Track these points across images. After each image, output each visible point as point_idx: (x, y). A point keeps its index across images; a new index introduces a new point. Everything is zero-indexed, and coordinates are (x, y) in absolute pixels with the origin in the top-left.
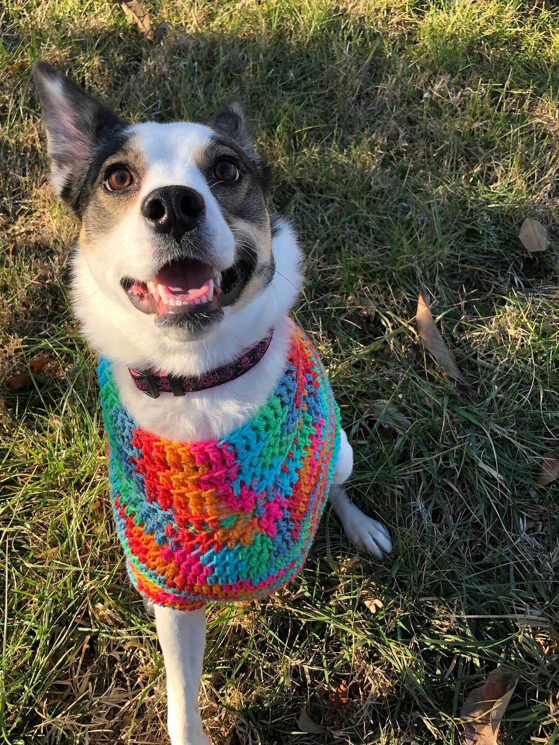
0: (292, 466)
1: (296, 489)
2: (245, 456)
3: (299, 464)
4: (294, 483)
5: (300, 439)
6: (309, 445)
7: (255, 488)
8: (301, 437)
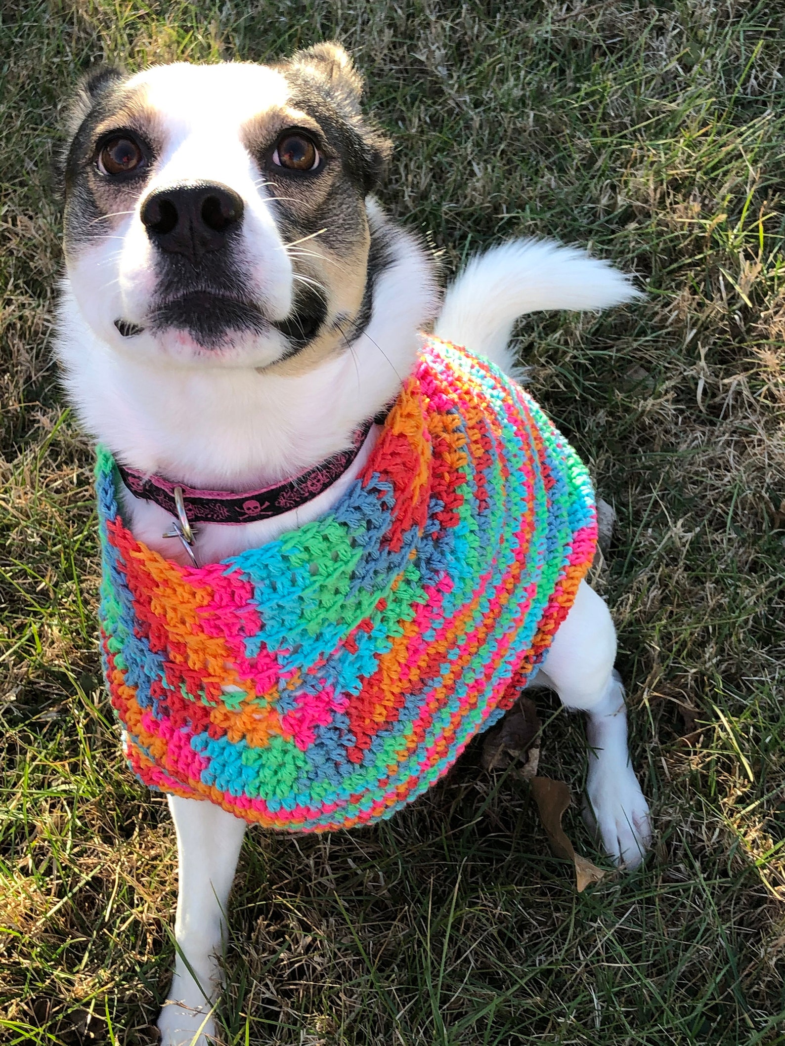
0: (364, 646)
1: (370, 685)
2: (265, 597)
3: (381, 645)
4: (367, 676)
5: (390, 606)
6: (408, 619)
7: (280, 661)
8: (395, 601)
